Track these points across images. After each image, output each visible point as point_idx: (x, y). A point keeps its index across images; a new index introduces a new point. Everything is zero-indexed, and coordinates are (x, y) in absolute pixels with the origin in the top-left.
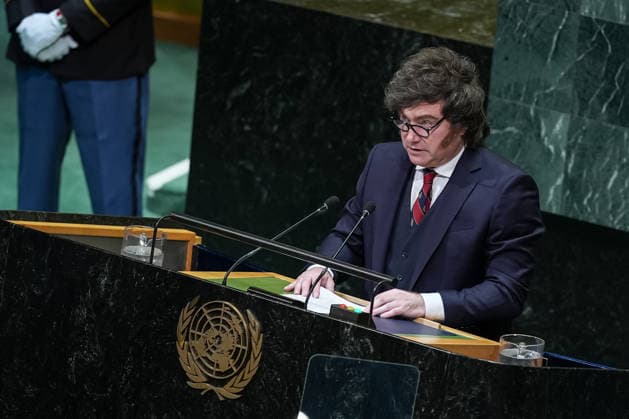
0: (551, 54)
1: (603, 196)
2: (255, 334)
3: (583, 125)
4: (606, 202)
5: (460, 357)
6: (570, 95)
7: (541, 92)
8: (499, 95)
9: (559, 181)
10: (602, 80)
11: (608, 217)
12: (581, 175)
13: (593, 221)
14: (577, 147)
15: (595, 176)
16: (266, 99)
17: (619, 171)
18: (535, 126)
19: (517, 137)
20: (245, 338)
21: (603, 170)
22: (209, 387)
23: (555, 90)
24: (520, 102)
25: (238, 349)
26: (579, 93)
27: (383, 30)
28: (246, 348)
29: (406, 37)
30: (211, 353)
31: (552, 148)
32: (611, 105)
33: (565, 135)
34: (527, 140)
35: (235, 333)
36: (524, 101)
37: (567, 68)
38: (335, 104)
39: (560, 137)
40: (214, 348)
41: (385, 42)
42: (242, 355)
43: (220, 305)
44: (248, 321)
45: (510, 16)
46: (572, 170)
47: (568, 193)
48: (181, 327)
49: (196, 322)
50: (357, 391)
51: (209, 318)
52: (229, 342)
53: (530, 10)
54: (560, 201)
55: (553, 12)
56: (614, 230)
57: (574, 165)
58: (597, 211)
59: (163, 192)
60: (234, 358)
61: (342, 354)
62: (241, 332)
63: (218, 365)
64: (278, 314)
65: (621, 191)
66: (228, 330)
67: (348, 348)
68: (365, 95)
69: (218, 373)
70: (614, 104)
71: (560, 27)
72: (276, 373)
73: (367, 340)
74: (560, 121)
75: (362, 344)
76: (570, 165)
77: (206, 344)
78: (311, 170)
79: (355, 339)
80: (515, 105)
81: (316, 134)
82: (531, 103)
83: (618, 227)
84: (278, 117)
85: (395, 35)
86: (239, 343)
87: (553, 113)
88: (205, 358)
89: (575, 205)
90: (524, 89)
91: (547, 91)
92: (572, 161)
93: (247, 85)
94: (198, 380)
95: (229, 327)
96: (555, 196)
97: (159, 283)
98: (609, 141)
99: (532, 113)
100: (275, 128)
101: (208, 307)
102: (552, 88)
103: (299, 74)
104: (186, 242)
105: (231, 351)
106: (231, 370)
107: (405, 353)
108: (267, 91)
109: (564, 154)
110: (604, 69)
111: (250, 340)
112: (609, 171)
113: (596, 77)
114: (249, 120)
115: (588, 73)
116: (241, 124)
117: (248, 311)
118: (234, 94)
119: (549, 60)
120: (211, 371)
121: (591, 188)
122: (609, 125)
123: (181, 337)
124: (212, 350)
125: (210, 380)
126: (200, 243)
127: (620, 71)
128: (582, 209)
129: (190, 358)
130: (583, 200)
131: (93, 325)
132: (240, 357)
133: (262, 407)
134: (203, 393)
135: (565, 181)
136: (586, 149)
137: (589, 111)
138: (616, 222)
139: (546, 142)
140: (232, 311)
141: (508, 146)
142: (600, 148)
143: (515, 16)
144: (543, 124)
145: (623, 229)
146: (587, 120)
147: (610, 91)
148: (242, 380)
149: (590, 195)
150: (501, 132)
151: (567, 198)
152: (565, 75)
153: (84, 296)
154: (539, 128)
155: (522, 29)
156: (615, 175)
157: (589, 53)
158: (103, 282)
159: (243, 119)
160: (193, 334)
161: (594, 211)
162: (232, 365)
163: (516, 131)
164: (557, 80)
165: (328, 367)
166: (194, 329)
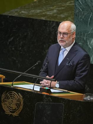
0: (88, 24)
2: (21, 99)
5: (74, 100)
7: (87, 33)
16: (17, 41)
22: (11, 113)
25: (17, 103)
27: (46, 21)
28: (19, 103)
29: (51, 22)
30: (10, 105)
31: (91, 47)
34: (84, 46)
35: (16, 99)
36: (83, 36)
38: (35, 41)
40: (11, 103)
41: (46, 24)
43: (12, 93)
44: (19, 96)
45: (78, 15)
48: (2, 99)
49: (6, 97)
51: (9, 96)
52: (15, 101)
53: (82, 13)
55: (88, 13)
60: (16, 105)
62: (18, 99)
64: (26, 94)
66: (14, 99)
67: (45, 101)
68: (43, 38)
69: (13, 110)
71: (90, 17)
72: (27, 108)
73: (50, 98)
74: (92, 41)
77: (9, 103)
78: (30, 58)
79: (47, 98)
80: (80, 37)
81: (31, 49)
82: (84, 36)
84: (21, 45)
85: (49, 22)
86: (17, 102)
87: (90, 38)
88: (9, 106)
90: (83, 33)
93: (12, 38)
94: (8, 112)
99: (85, 39)
100: (20, 48)
102: (90, 32)
103: (25, 34)
104: (1, 78)
106: (16, 109)
107: (60, 100)
108: (18, 39)
111: (20, 101)
114: (14, 47)
117: (19, 93)
118: (9, 41)
119: (88, 25)
120: (11, 110)
125: (11, 112)
126: (5, 78)
129: (5, 106)
132: (18, 105)
133: (24, 117)
134: (9, 115)
139: (89, 46)
140: (15, 94)
143: (79, 15)
144: (88, 42)
148: (19, 111)
154: (87, 43)
155: (81, 18)
159: (12, 47)
160: (6, 101)
162: (16, 107)
163: (81, 44)
164: (91, 30)
165: (41, 106)
166: (6, 99)
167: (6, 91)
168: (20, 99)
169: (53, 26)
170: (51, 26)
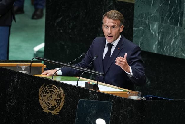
1: (170, 47)
2: (62, 94)
3: (163, 25)
4: (171, 49)
5: (124, 98)
6: (158, 16)
7: (149, 16)
8: (137, 18)
9: (156, 43)
10: (168, 11)
11: (171, 53)
12: (163, 41)
13: (167, 55)
14: (161, 32)
15: (167, 41)
16: (67, 22)
17: (174, 39)
18: (148, 27)
19: (143, 30)
20: (59, 95)
21: (169, 39)
22: (49, 111)
23: (154, 15)
24: (143, 20)
25: (57, 99)
26: (161, 16)
28: (60, 99)
30: (49, 101)
31: (153, 33)
32: (171, 19)
33: (158, 29)
34: (146, 31)
35: (56, 94)
36: (145, 19)
37: (157, 9)
38: (88, 22)
39: (156, 30)
40: (50, 99)
41: (102, 3)
42: (59, 101)
43: (51, 86)
44: (60, 90)
46: (160, 39)
47: (159, 46)
48: (40, 93)
49: (44, 91)
50: (94, 110)
51: (48, 90)
54: (157, 49)
56: (173, 57)
57: (161, 38)
58: (168, 52)
59: (39, 52)
60: (56, 102)
61: (89, 99)
62: (58, 94)
63: (51, 104)
64: (68, 88)
65: (175, 45)
66: (54, 94)
67: (91, 97)
68: (97, 20)
69: (52, 107)
70: (172, 19)
72: (69, 106)
73: (96, 94)
74: (156, 25)
75: (95, 96)
76: (159, 38)
77: (48, 98)
78: (81, 43)
79: (93, 94)
80: (142, 20)
81: (82, 32)
82: (147, 20)
83: (175, 56)
84: (71, 27)
86: (57, 97)
87: (154, 22)
88: (48, 102)
89: (161, 50)
90: (144, 15)
91: (151, 16)
92: (160, 36)
93: (61, 18)
95: (54, 92)
96: (155, 48)
97: (32, 80)
98: (171, 30)
99: (147, 23)
100: (70, 31)
101: (48, 87)
102: (153, 15)
103: (76, 14)
104: (41, 67)
105: (55, 100)
106: (56, 106)
107: (108, 98)
108: (67, 20)
109: (157, 35)
110: (168, 8)
111: (61, 96)
112: (171, 39)
113: (166, 11)
114: (62, 29)
115: (164, 9)
116: (59, 30)
118: (57, 21)
119: (151, 6)
120: (50, 106)
121: (166, 45)
122: (171, 25)
123: (40, 96)
124: (50, 100)
125: (49, 109)
126: (46, 67)
127: (173, 8)
128: (164, 51)
129: (43, 102)
130: (164, 48)
131: (13, 94)
132: (58, 101)
133: (65, 116)
134: (47, 113)
135: (158, 43)
136: (164, 33)
137: (164, 21)
138: (174, 55)
139: (152, 31)
140: (55, 87)
141: (140, 33)
142: (168, 32)
144: (150, 26)
145: (176, 57)
146: (164, 24)
147: (171, 15)
148: (59, 109)
149: (166, 47)
150: (138, 29)
151: (159, 48)
152: (156, 11)
153: (10, 85)
154: (149, 27)
156: (173, 40)
157: (164, 4)
158: (16, 81)
161: (167, 52)
162: (56, 104)
163: (142, 28)
164: (154, 12)
165: (85, 103)
166: (44, 94)
167: (44, 84)
168: (60, 93)
169: (109, 6)
170: (107, 6)
